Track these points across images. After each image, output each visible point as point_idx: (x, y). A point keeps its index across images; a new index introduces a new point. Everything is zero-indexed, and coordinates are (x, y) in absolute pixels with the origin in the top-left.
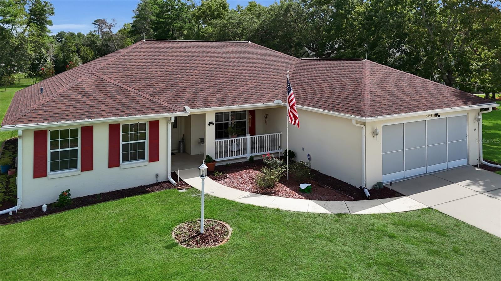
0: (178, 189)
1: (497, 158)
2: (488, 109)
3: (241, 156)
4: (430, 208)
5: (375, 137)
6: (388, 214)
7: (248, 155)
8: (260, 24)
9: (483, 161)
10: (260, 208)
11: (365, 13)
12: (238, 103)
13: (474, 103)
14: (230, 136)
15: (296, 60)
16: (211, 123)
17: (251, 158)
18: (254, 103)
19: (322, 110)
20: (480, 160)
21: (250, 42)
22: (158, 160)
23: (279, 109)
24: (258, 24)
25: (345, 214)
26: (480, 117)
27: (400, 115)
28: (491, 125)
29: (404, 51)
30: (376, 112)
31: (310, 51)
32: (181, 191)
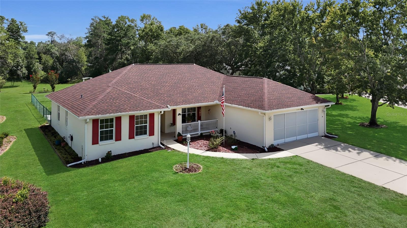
0: (167, 150)
1: (334, 132)
2: (329, 106)
3: (195, 133)
4: (297, 155)
5: (270, 121)
6: (276, 158)
7: (199, 133)
8: (194, 48)
9: (326, 133)
10: (213, 157)
11: (264, 47)
12: (194, 103)
13: (321, 103)
14: (187, 122)
15: (223, 76)
16: (179, 114)
17: (201, 134)
18: (203, 102)
19: (242, 107)
20: (325, 133)
21: (194, 64)
22: (154, 135)
23: (216, 105)
24: (193, 48)
25: (256, 159)
26: (325, 110)
27: (283, 109)
28: (337, 114)
29: (287, 70)
30: (271, 108)
31: (227, 66)
32: (169, 151)
